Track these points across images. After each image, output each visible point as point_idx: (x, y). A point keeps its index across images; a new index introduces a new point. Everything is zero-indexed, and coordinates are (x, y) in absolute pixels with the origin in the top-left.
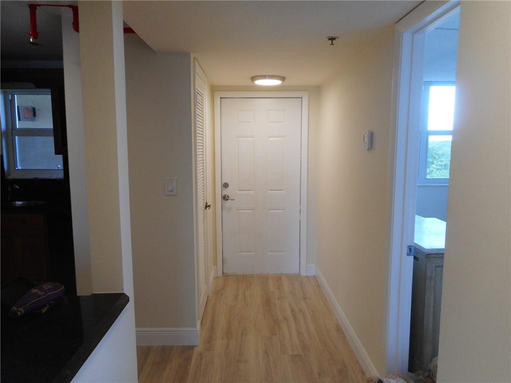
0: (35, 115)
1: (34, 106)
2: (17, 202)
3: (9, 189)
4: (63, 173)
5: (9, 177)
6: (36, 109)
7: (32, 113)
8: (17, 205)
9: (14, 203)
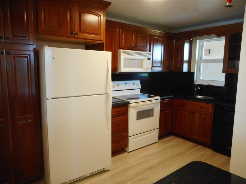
0: (209, 53)
1: (209, 49)
2: (198, 96)
3: (196, 89)
4: (224, 83)
5: (196, 83)
6: (211, 50)
7: (208, 52)
8: (198, 98)
9: (197, 96)
